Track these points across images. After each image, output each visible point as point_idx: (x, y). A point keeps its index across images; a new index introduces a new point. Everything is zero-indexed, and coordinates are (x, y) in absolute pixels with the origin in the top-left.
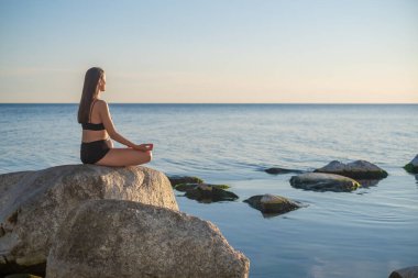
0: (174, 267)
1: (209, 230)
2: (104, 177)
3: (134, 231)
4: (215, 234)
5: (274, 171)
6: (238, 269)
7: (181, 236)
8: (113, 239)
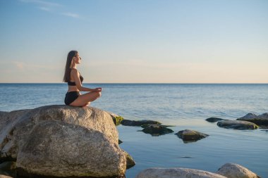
0: (78, 157)
1: (103, 138)
2: (64, 111)
3: (59, 137)
4: (106, 140)
5: (211, 120)
6: (115, 160)
7: (85, 140)
8: (47, 140)
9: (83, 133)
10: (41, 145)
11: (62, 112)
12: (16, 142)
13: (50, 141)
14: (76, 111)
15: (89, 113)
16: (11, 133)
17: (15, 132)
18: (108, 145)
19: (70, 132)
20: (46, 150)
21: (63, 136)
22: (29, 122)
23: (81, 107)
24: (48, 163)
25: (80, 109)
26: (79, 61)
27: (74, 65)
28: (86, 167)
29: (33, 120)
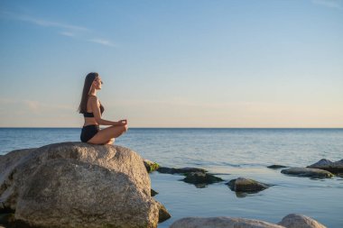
0: (95, 205)
1: (127, 180)
2: (80, 150)
3: (70, 179)
4: (131, 184)
6: (143, 209)
7: (105, 184)
8: (54, 183)
9: (102, 175)
10: (47, 190)
11: (77, 150)
12: (16, 188)
13: (59, 184)
14: (96, 150)
15: (112, 153)
16: (11, 177)
17: (15, 176)
18: (134, 190)
19: (85, 173)
20: (53, 196)
21: (76, 178)
22: (33, 163)
23: (102, 144)
24: (56, 213)
25: (101, 147)
26: (101, 86)
27: (93, 91)
28: (105, 218)
29: (38, 160)
